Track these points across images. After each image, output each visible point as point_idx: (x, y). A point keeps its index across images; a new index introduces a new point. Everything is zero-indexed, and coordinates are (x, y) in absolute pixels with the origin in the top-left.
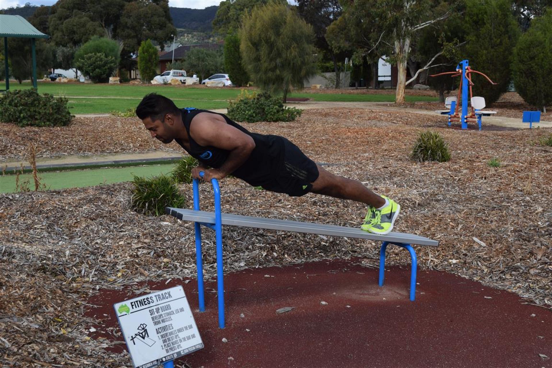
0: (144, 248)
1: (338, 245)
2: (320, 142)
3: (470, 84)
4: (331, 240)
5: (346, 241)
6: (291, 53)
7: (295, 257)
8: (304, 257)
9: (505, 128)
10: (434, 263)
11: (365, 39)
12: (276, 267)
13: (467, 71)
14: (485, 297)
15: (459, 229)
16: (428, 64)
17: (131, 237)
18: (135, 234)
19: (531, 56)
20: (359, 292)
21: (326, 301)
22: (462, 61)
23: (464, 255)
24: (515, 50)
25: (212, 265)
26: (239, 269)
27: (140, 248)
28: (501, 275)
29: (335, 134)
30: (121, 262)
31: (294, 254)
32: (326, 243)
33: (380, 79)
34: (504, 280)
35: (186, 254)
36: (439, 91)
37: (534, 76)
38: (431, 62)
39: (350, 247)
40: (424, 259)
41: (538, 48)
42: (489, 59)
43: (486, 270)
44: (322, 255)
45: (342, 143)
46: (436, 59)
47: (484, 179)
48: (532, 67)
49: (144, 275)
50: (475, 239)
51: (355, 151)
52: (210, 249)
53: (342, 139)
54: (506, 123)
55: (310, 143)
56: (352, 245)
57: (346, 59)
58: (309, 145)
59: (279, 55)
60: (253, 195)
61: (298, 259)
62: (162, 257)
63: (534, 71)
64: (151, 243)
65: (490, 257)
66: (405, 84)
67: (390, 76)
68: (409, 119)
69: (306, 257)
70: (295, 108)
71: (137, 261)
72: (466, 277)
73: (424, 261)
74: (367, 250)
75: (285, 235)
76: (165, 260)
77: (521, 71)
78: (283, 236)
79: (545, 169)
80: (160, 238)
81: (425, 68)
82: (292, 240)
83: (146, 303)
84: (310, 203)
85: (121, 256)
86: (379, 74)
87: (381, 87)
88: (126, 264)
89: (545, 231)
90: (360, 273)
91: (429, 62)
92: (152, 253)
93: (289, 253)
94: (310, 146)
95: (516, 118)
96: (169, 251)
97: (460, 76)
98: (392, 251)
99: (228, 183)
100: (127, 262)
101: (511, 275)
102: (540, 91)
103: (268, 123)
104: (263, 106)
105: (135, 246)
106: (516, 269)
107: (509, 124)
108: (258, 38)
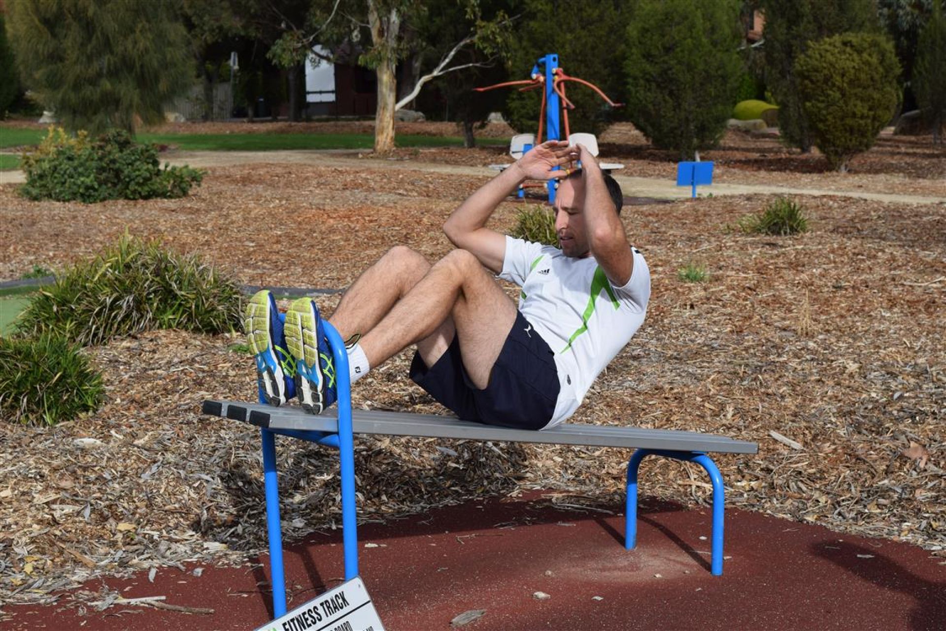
0: (63, 502)
1: (484, 465)
2: (274, 241)
3: (565, 105)
4: (466, 455)
5: (499, 457)
6: (135, 43)
7: (404, 500)
8: (422, 497)
9: (636, 198)
10: (704, 492)
11: (275, 9)
12: (373, 523)
13: (556, 77)
14: (859, 556)
15: (729, 416)
16: (443, 65)
17: (26, 478)
18: (33, 471)
19: (667, 45)
20: (592, 564)
21: (544, 592)
22: (543, 56)
23: (762, 470)
24: (632, 31)
25: (233, 530)
26: (295, 535)
27: (54, 502)
28: (859, 507)
29: (300, 223)
30: (20, 538)
31: (401, 492)
32: (458, 463)
33: (310, 98)
34: (869, 517)
35: (167, 508)
36: (462, 123)
37: (674, 88)
38: (447, 60)
39: (512, 470)
40: (680, 485)
41: (681, 27)
42: (578, 51)
43: (823, 499)
44: (456, 491)
45: (325, 242)
46: (458, 53)
47: (688, 307)
48: (670, 69)
49: (85, 565)
50: (775, 434)
51: (363, 259)
52: (217, 493)
53: (321, 232)
54: (633, 190)
55: (252, 244)
56: (513, 465)
57: (232, 54)
58: (252, 249)
59: (107, 45)
60: (237, 366)
61: (411, 502)
62: (111, 520)
63: (674, 76)
64: (76, 489)
65: (821, 471)
66: (394, 108)
67: (332, 92)
68: (431, 186)
69: (425, 497)
70: (186, 167)
71: (58, 533)
72: (785, 516)
73: (681, 489)
74: (547, 473)
75: (367, 451)
76: (123, 526)
77: (648, 76)
78: (364, 453)
79: (799, 283)
80: (93, 476)
81: (436, 73)
82: (386, 462)
83: (309, 622)
84: (380, 377)
85: (16, 524)
86: (309, 88)
87: (304, 116)
88: (33, 542)
89: (899, 411)
90: (567, 525)
91: (445, 58)
92: (87, 512)
93: (390, 490)
94: (254, 251)
95: (645, 177)
96: (126, 505)
97: (539, 89)
98: (604, 471)
99: (164, 340)
100: (36, 537)
101: (879, 506)
102: (687, 119)
103: (132, 203)
104: (117, 165)
105: (39, 499)
106: (884, 492)
107: (642, 192)
108: (55, 8)
